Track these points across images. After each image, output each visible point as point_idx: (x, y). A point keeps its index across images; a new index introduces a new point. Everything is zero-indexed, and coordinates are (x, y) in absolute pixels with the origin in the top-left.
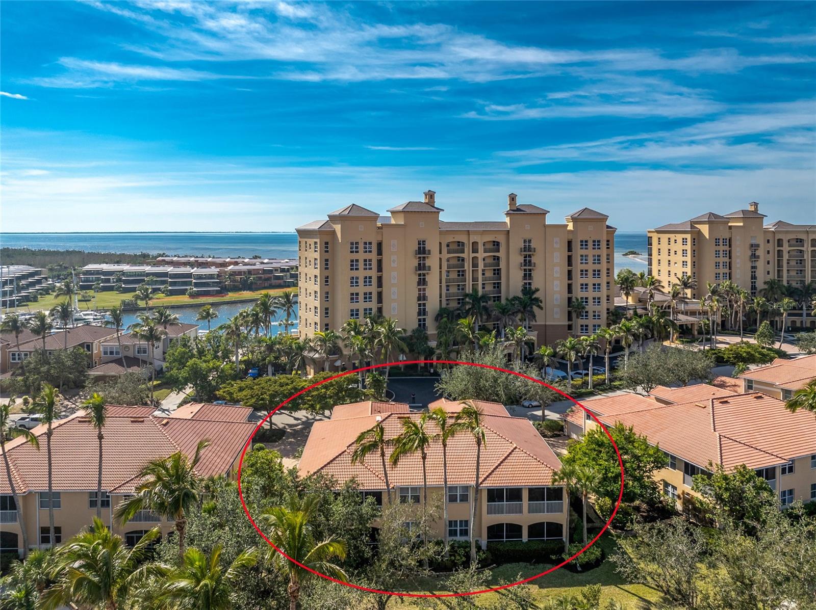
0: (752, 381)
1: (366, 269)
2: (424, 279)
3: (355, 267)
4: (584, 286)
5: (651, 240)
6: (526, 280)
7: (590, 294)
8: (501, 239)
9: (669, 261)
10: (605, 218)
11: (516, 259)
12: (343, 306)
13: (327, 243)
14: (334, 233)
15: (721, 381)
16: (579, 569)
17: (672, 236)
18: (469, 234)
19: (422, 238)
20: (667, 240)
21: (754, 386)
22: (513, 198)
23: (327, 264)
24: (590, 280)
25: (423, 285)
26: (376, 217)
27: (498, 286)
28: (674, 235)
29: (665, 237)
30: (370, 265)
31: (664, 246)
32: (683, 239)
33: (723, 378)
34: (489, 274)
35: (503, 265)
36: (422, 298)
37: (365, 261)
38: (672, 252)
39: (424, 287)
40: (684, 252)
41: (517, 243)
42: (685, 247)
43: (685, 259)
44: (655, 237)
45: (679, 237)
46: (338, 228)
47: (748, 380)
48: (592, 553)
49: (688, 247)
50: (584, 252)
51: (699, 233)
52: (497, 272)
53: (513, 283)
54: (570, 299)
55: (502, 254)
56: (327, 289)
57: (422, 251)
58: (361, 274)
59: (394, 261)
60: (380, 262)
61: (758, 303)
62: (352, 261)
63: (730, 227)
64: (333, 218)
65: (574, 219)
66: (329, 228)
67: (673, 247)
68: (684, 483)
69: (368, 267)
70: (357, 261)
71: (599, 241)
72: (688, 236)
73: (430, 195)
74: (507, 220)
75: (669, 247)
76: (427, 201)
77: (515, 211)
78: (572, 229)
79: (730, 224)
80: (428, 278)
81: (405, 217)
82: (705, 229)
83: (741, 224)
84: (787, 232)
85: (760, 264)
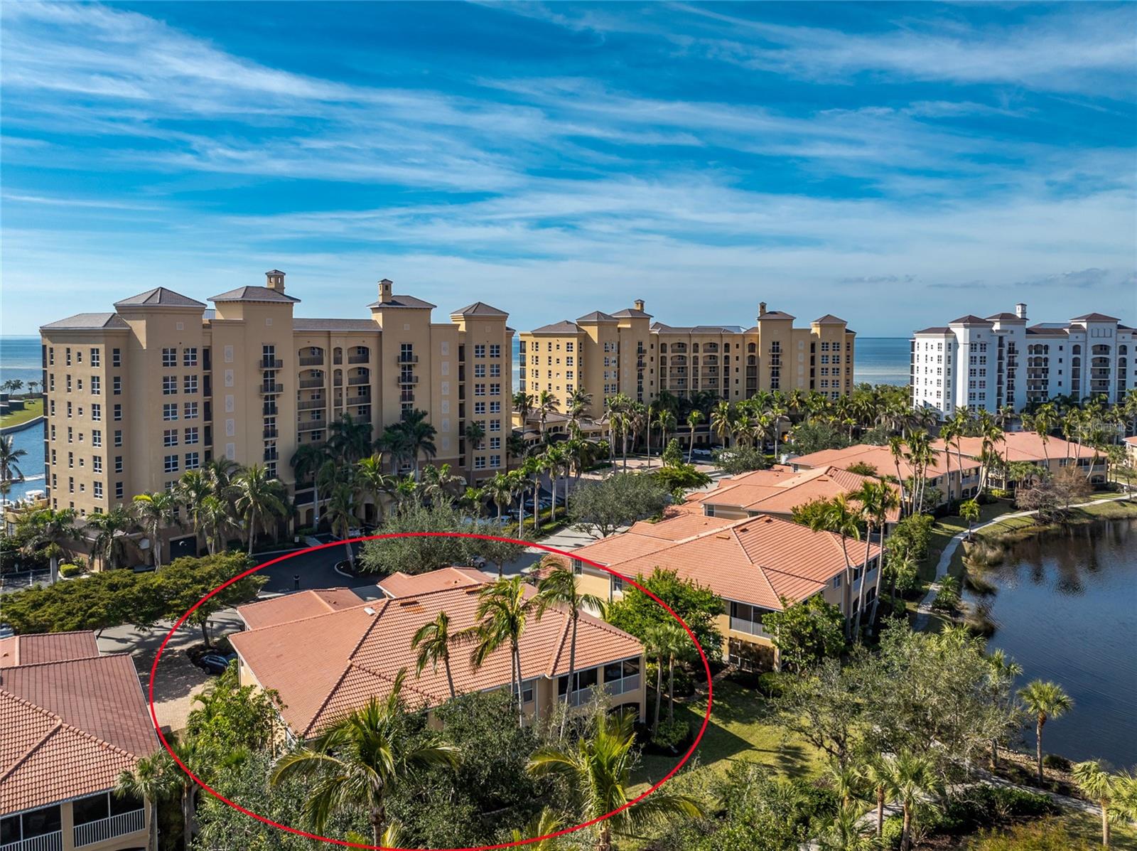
0: (713, 506)
1: (187, 391)
2: (273, 404)
3: (170, 389)
4: (480, 407)
5: (525, 346)
6: (405, 400)
7: (487, 417)
8: (371, 344)
9: (550, 372)
10: (504, 316)
11: (392, 372)
12: (150, 452)
13: (117, 351)
14: (130, 334)
15: (672, 510)
16: (676, 751)
17: (554, 341)
18: (329, 337)
19: (268, 343)
20: (547, 345)
21: (715, 511)
22: (386, 285)
23: (117, 386)
24: (488, 398)
25: (272, 413)
26: (199, 308)
27: (366, 411)
28: (556, 339)
29: (544, 342)
30: (194, 384)
31: (543, 353)
32: (568, 344)
33: (674, 507)
34: (354, 394)
35: (373, 381)
36: (270, 432)
37: (187, 378)
38: (554, 361)
39: (272, 416)
40: (569, 360)
41: (392, 351)
42: (570, 354)
43: (569, 368)
44: (530, 341)
45: (563, 342)
46: (139, 328)
47: (709, 505)
48: (682, 729)
49: (574, 354)
50: (480, 361)
51: (586, 336)
52: (365, 392)
53: (388, 407)
54: (461, 424)
55: (371, 365)
56: (118, 426)
57: (269, 361)
58: (181, 398)
59: (229, 378)
60: (207, 380)
61: (664, 418)
62: (166, 379)
63: (619, 329)
64: (125, 310)
65: (468, 318)
66: (121, 326)
67: (555, 354)
68: (730, 628)
69: (191, 388)
70: (174, 379)
71: (498, 347)
72: (574, 341)
73: (277, 276)
74: (378, 318)
75: (550, 354)
76: (273, 286)
77: (391, 304)
78: (464, 330)
79: (619, 326)
80: (278, 402)
81: (244, 310)
82: (593, 332)
83: (629, 326)
84: (670, 336)
85: (646, 373)
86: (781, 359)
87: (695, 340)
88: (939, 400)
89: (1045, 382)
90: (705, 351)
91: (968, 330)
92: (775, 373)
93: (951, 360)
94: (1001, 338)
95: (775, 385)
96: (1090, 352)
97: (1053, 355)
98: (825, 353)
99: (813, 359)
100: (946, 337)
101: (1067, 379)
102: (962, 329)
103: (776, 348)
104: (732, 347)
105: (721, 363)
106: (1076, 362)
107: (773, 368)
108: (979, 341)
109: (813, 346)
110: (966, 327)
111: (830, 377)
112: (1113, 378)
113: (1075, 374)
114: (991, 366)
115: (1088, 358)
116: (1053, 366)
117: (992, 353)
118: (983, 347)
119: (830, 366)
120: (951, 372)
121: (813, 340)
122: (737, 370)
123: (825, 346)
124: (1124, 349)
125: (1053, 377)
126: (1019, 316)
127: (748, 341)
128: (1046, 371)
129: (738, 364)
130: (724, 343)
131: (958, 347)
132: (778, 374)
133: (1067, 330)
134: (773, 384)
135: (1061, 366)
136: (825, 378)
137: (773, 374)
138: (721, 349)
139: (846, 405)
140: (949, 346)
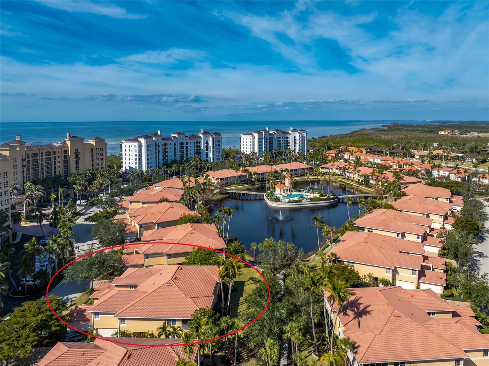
86: (79, 156)
87: (41, 151)
88: (136, 166)
89: (167, 156)
90: (46, 156)
91: (146, 140)
92: (77, 162)
93: (140, 151)
94: (156, 142)
95: (77, 167)
96: (179, 145)
97: (169, 147)
98: (97, 152)
99: (92, 155)
100: (138, 143)
101: (173, 154)
102: (144, 140)
103: (77, 151)
104: (56, 153)
105: (52, 160)
106: (175, 148)
107: (76, 160)
108: (149, 144)
109: (92, 149)
110: (145, 139)
111: (100, 162)
112: (185, 152)
113: (175, 153)
114: (153, 152)
115: (178, 146)
116: (169, 150)
117: (153, 147)
118: (150, 146)
119: (100, 157)
120: (140, 155)
121: (92, 148)
122: (59, 162)
123: (97, 150)
124: (187, 143)
125: (169, 154)
126: (160, 134)
127: (63, 149)
128: (167, 152)
129: (60, 160)
130: (53, 151)
131: (142, 146)
132: (78, 163)
133: (172, 138)
134: (76, 167)
135: (171, 150)
136: (98, 162)
137: (76, 163)
138: (52, 154)
139: (108, 172)
140: (139, 146)
